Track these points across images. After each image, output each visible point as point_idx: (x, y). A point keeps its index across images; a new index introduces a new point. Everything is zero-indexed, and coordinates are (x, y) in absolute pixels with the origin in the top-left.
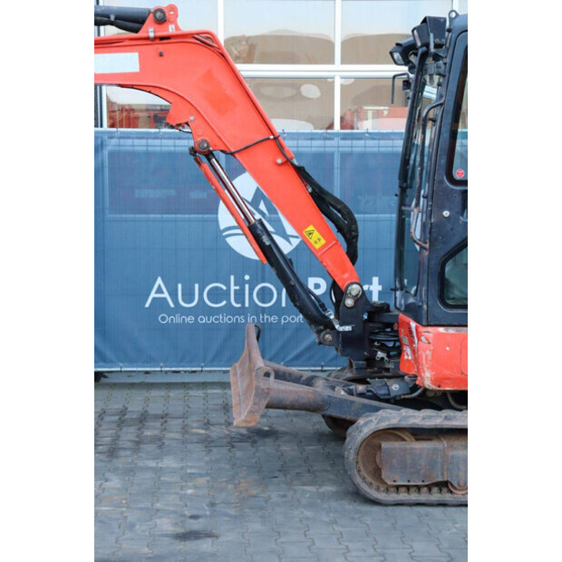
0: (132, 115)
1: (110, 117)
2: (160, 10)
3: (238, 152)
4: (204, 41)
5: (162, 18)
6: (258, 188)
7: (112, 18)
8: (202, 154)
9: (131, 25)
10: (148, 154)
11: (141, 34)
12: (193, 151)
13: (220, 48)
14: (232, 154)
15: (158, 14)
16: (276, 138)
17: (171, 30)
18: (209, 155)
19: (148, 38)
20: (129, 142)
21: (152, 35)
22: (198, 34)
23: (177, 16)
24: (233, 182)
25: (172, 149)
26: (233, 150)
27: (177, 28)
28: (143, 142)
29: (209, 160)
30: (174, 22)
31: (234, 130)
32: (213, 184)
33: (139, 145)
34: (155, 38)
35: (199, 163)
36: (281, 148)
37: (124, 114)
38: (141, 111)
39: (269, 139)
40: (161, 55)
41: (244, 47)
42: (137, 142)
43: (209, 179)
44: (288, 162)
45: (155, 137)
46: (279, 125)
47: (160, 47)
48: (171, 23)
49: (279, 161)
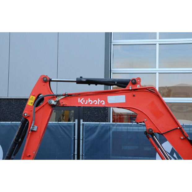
0: (121, 117)
1: (113, 118)
2: (134, 80)
3: (164, 133)
4: (151, 90)
5: (135, 82)
6: (172, 148)
7: (116, 83)
8: (150, 134)
9: (123, 85)
10: (128, 133)
11: (126, 88)
12: (146, 133)
13: (157, 93)
14: (162, 134)
15: (133, 81)
16: (180, 128)
17: (138, 87)
18: (152, 134)
19: (129, 90)
20: (120, 128)
21: (130, 89)
22: (148, 88)
23: (140, 81)
24: (162, 145)
25: (137, 130)
26: (162, 133)
27: (140, 86)
28: (126, 128)
29: (152, 136)
30: (139, 84)
31: (162, 125)
32: (154, 146)
33: (124, 129)
34: (132, 90)
35: (148, 138)
36: (182, 132)
37: (118, 117)
38: (125, 115)
39: (177, 128)
40: (134, 96)
41: (166, 90)
42: (123, 128)
43: (152, 144)
44: (186, 138)
45: (131, 126)
46: (181, 122)
47: (134, 93)
48: (138, 84)
49: (182, 138)
